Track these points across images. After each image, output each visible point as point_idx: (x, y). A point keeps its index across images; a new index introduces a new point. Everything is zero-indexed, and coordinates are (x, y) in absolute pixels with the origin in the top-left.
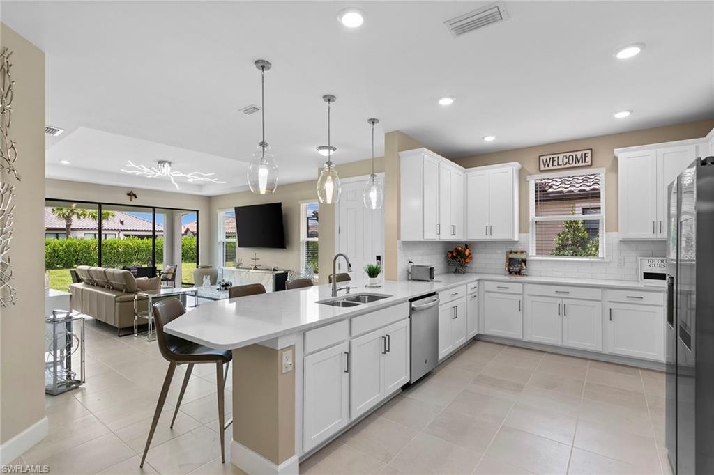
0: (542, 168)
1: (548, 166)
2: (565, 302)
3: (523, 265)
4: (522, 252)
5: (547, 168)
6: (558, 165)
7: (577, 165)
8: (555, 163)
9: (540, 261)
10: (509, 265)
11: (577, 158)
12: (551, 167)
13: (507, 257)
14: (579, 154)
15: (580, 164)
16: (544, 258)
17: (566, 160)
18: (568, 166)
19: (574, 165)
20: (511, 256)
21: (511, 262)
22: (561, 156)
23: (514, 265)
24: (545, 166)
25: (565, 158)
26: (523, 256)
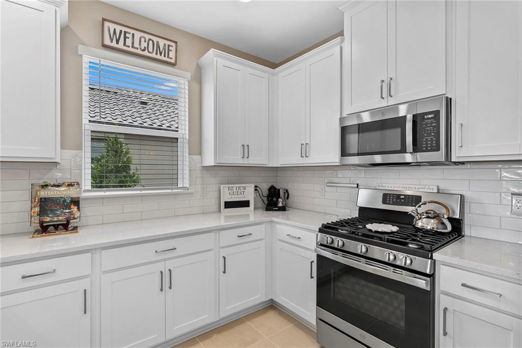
0: (107, 42)
1: (117, 42)
2: (170, 265)
3: (74, 209)
4: (70, 185)
5: (114, 44)
6: (133, 47)
7: (158, 57)
8: (129, 42)
9: (103, 198)
10: (42, 213)
11: (158, 47)
12: (121, 45)
13: (32, 199)
14: (162, 42)
15: (162, 58)
16: (108, 193)
17: (144, 45)
18: (146, 53)
19: (153, 55)
20: (44, 194)
21: (45, 205)
22: (138, 35)
23: (52, 211)
24: (112, 41)
25: (143, 40)
26: (72, 193)
